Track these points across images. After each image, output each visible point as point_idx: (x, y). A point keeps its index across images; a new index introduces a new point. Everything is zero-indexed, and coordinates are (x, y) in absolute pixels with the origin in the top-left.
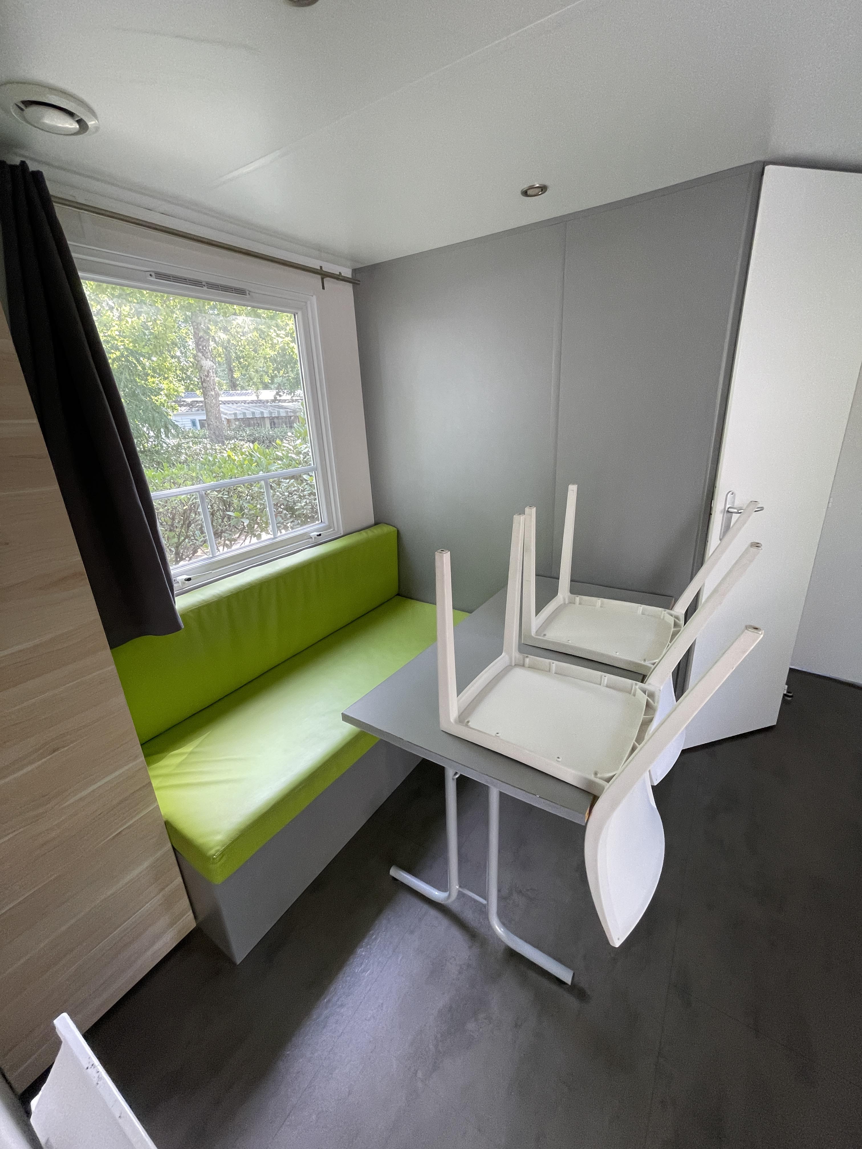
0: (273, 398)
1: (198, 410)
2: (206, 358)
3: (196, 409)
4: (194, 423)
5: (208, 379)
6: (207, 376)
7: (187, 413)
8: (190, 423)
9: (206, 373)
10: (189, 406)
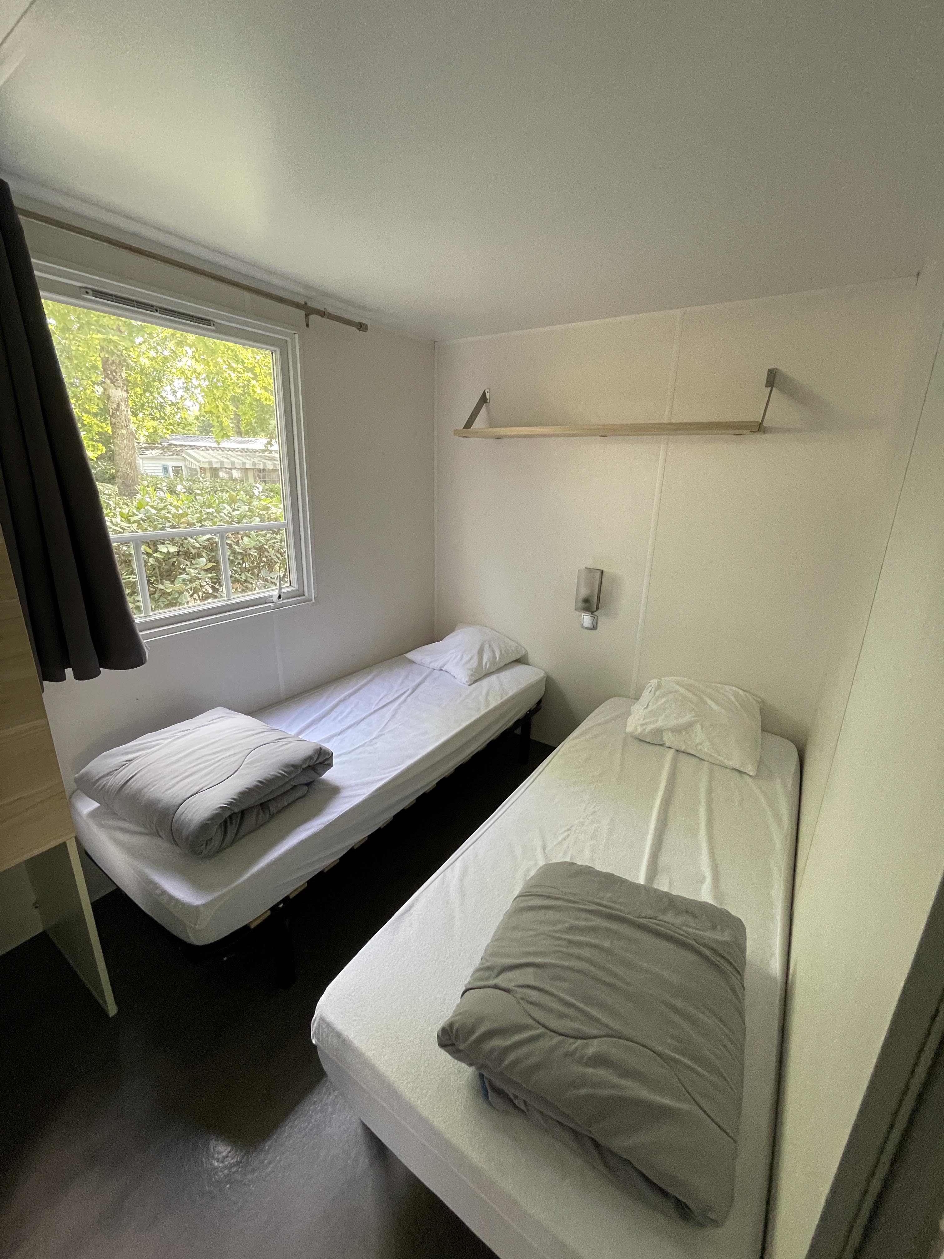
0: (264, 448)
1: (173, 455)
2: (117, 387)
3: (171, 453)
4: (165, 469)
5: (118, 413)
6: (117, 410)
7: (158, 457)
8: (161, 468)
9: (115, 406)
10: (163, 450)
